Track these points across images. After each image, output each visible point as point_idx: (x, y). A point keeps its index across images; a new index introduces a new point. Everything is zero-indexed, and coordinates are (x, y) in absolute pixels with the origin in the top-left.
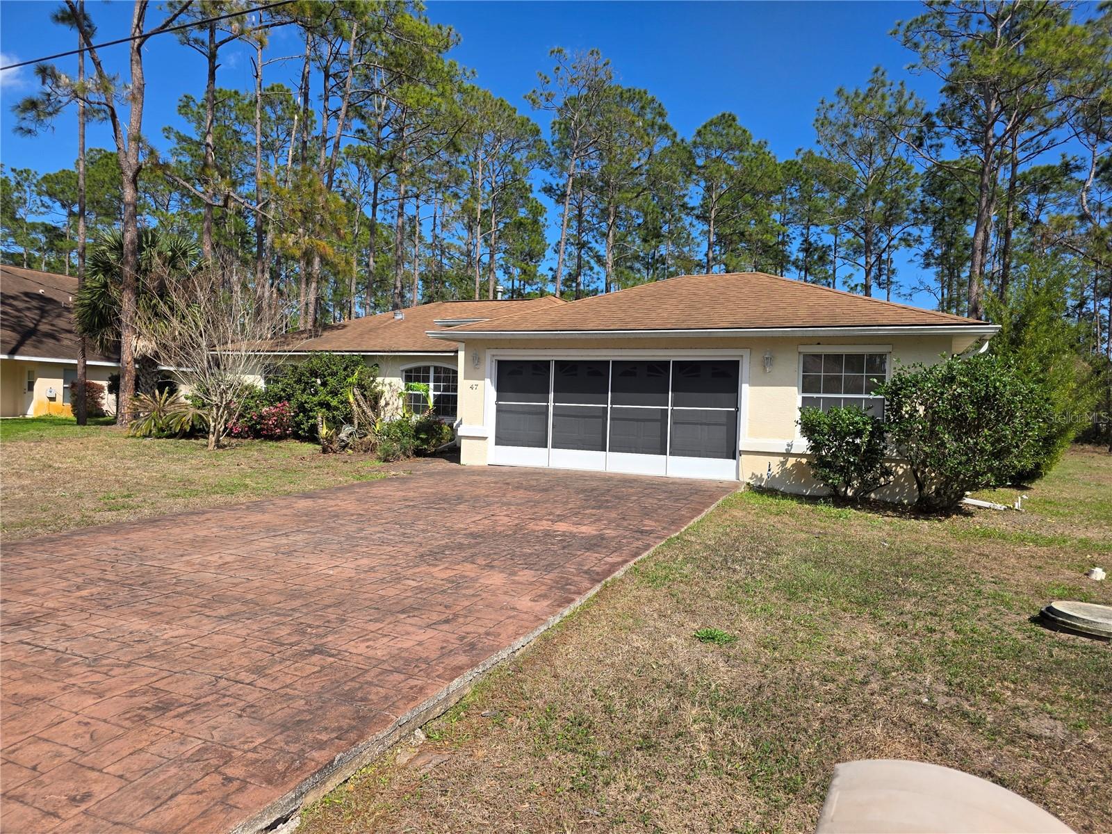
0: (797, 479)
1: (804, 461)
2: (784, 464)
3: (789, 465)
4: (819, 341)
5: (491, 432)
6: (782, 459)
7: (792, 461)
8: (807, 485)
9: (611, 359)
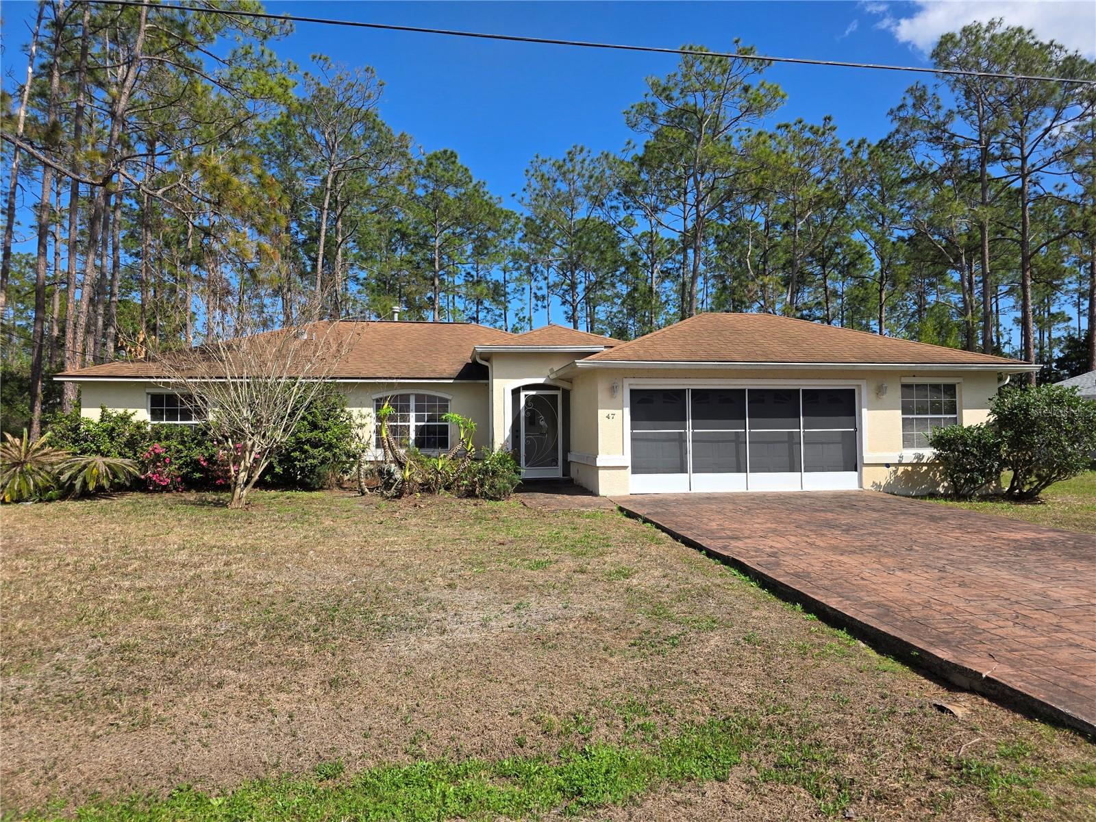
0: (906, 483)
1: (910, 468)
2: (895, 472)
3: (899, 473)
4: (914, 374)
5: (627, 460)
6: (894, 468)
7: (901, 469)
8: (913, 488)
9: (747, 388)
